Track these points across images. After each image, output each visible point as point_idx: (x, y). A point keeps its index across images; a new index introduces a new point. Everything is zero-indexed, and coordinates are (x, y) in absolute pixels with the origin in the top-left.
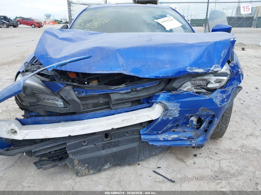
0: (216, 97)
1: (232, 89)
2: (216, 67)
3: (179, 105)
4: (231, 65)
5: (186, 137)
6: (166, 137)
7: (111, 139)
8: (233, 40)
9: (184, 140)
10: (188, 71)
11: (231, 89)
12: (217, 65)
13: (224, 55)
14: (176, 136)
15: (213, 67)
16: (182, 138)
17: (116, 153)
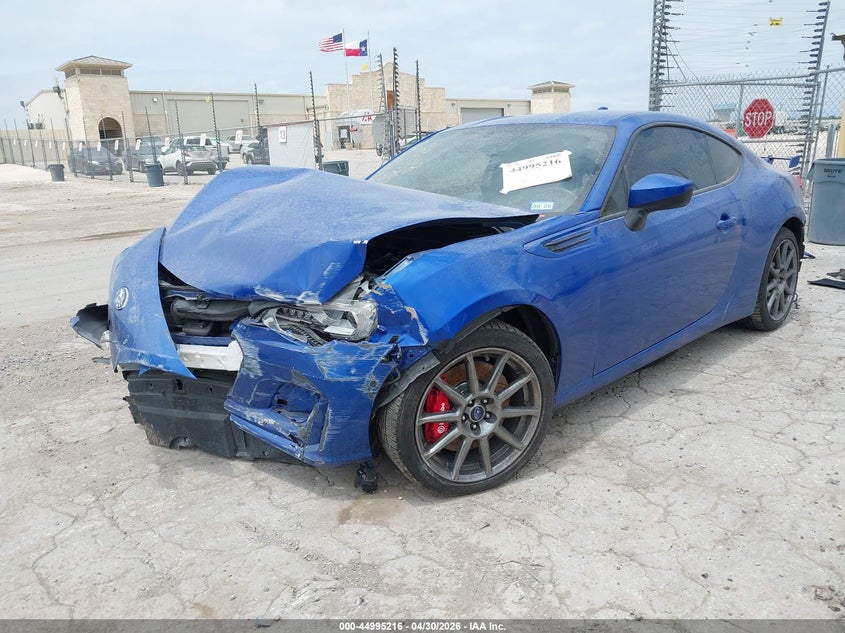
0: (323, 355)
1: (378, 350)
2: (308, 296)
3: (257, 349)
4: (376, 292)
5: (287, 432)
6: (256, 417)
7: (185, 394)
8: (359, 242)
9: (284, 437)
10: (257, 292)
11: (375, 348)
12: (310, 293)
13: (331, 275)
14: (271, 421)
15: (303, 295)
16: (280, 431)
17: (190, 420)
